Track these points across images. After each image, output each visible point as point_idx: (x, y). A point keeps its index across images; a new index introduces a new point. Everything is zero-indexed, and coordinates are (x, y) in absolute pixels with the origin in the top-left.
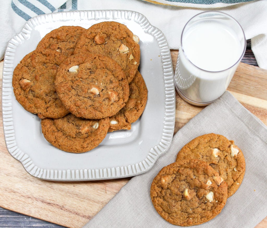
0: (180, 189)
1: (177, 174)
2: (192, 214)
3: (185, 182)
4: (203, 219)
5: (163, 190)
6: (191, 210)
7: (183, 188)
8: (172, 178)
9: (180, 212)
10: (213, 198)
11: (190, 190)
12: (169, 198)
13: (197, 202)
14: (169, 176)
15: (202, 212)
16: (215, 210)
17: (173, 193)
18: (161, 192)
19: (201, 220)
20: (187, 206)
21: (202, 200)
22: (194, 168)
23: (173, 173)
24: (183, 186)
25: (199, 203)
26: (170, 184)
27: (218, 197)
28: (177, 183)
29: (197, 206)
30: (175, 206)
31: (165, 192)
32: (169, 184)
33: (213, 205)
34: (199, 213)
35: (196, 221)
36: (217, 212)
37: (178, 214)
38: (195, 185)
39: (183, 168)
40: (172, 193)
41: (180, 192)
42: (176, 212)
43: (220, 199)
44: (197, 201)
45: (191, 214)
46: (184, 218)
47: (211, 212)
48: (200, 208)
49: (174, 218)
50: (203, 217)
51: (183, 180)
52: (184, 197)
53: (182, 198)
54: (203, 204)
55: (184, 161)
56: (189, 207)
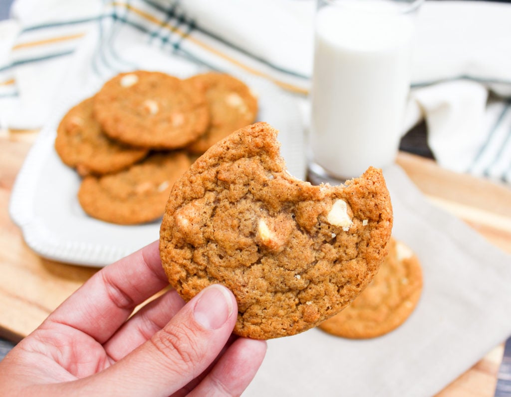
0: (242, 227)
1: (218, 189)
2: (307, 288)
3: (249, 201)
4: (344, 291)
5: (196, 251)
6: (299, 277)
7: (248, 223)
8: (208, 204)
9: (269, 296)
10: (350, 216)
11: (272, 219)
12: (222, 269)
13: (308, 246)
14: (197, 203)
15: (334, 270)
16: (370, 249)
17: (228, 247)
18: (192, 260)
19: (342, 296)
20: (282, 269)
21: (320, 235)
22: (258, 150)
23: (207, 190)
24: (247, 215)
25: (314, 249)
26: (209, 223)
27: (363, 208)
28: (226, 213)
29: (314, 260)
30: (247, 284)
31: (203, 255)
32: (205, 226)
33: (359, 236)
34: (328, 278)
35: (328, 305)
36: (379, 253)
37: (268, 305)
38: (282, 198)
39: (228, 165)
40: (223, 248)
41: (247, 237)
42: (258, 302)
43: (371, 211)
44: (306, 243)
45: (305, 290)
46: (290, 310)
47: (360, 262)
48: (325, 262)
49: (260, 321)
50: (342, 287)
51: (241, 198)
52: (263, 245)
53: (259, 251)
54: (328, 245)
55: (225, 142)
56: (289, 270)
